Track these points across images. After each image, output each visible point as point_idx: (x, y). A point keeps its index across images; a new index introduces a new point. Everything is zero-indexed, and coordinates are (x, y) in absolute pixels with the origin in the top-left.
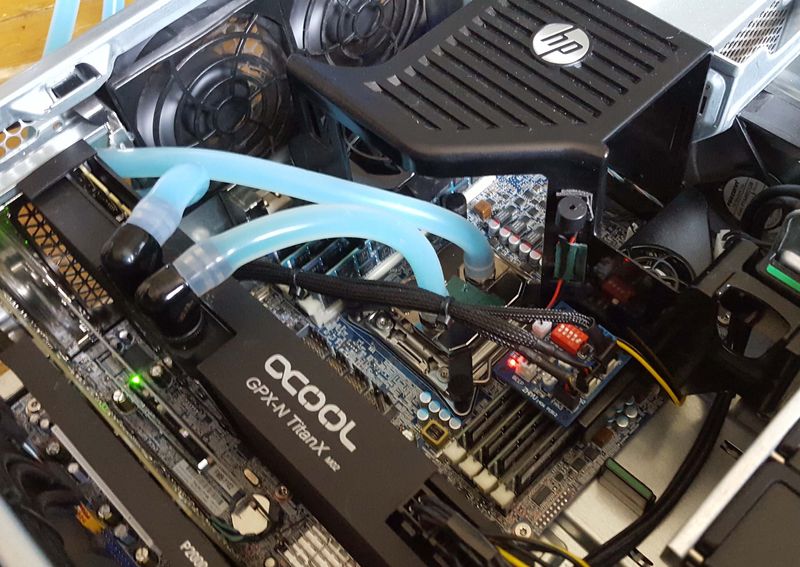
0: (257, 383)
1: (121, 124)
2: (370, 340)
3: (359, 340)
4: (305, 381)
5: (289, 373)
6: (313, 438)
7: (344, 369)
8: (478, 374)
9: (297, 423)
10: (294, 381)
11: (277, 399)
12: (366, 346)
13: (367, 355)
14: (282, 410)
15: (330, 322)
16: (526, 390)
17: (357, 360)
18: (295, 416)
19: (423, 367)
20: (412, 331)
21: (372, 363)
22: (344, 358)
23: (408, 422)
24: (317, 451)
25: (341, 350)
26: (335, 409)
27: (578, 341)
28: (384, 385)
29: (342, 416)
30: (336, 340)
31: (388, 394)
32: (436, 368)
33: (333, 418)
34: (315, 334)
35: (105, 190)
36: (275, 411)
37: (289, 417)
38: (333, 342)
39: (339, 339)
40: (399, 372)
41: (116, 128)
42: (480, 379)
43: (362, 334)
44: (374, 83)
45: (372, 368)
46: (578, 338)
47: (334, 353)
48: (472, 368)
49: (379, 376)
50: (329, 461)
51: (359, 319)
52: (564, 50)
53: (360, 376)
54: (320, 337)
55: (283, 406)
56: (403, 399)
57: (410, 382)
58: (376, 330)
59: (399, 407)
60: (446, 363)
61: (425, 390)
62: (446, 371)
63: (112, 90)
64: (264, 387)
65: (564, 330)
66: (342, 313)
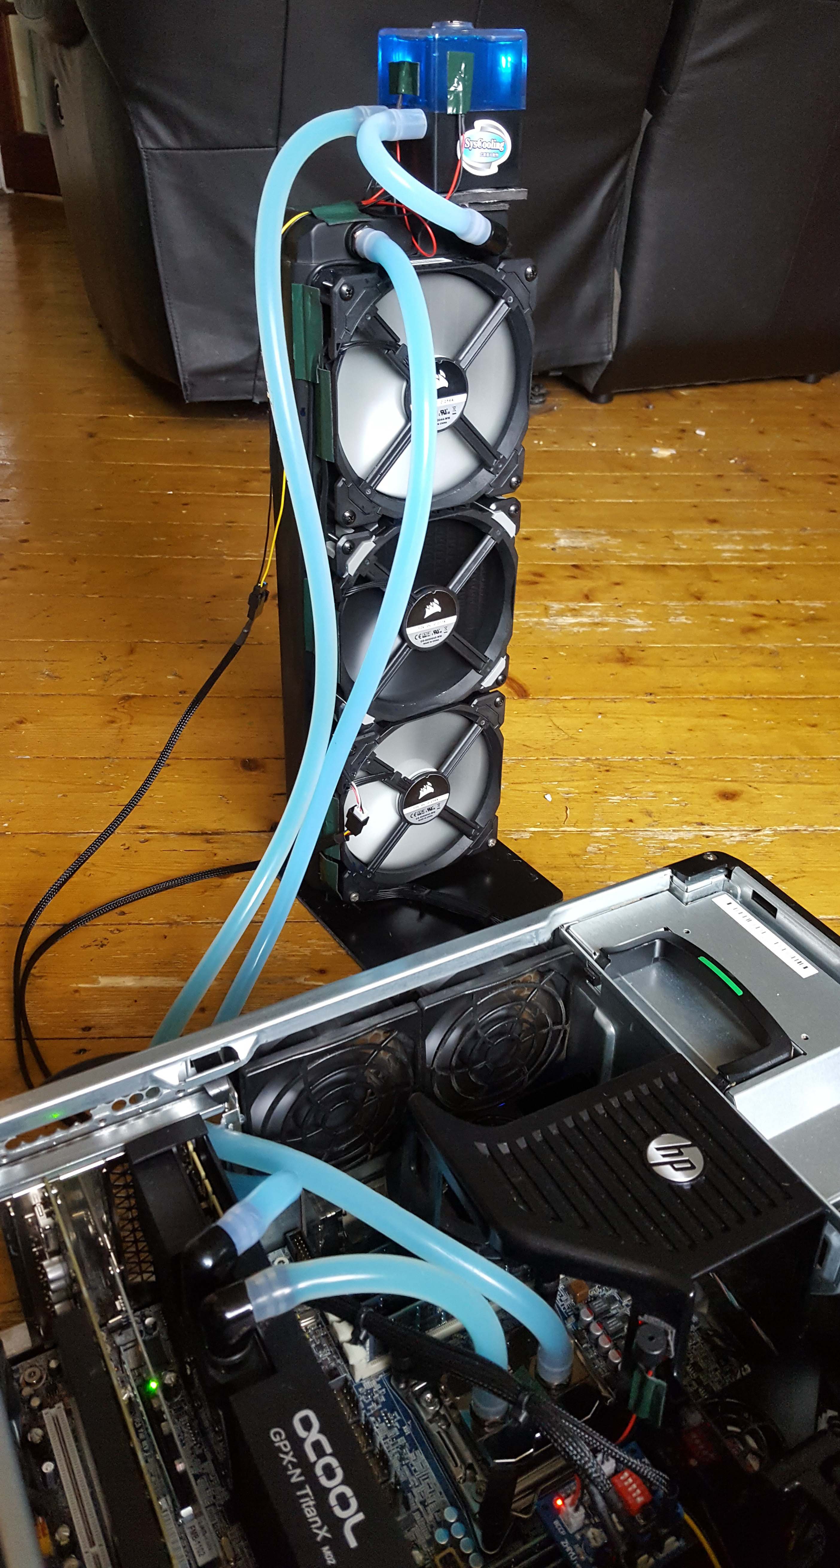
0: (280, 1434)
1: (237, 1105)
2: (408, 1417)
3: (396, 1414)
4: (328, 1449)
5: (315, 1435)
6: (317, 1519)
7: (368, 1445)
8: (519, 1504)
9: (306, 1495)
10: (317, 1446)
11: (295, 1460)
12: (401, 1423)
13: (399, 1436)
14: (296, 1475)
15: (370, 1378)
16: (565, 1543)
17: (386, 1438)
18: (307, 1487)
19: (459, 1475)
20: (458, 1421)
21: (402, 1447)
22: (372, 1430)
23: (422, 1541)
24: (318, 1535)
25: (372, 1419)
26: (349, 1492)
27: (640, 1500)
28: (407, 1482)
29: (354, 1503)
30: (370, 1404)
31: (409, 1495)
32: (474, 1480)
33: (343, 1502)
34: (349, 1388)
35: (203, 1174)
36: (289, 1473)
37: (300, 1486)
38: (366, 1405)
39: (374, 1405)
40: (430, 1471)
41: (232, 1107)
42: (521, 1512)
43: (402, 1407)
44: (484, 1145)
45: (401, 1454)
46: (640, 1495)
47: (363, 1418)
48: (513, 1496)
49: (405, 1467)
50: (326, 1551)
51: (402, 1386)
52: (676, 1166)
53: (383, 1459)
54: (354, 1394)
55: (298, 1471)
56: (425, 1506)
57: (439, 1488)
58: (417, 1406)
59: (417, 1516)
60: (486, 1476)
61: (453, 1504)
62: (483, 1488)
63: (244, 1077)
64: (287, 1443)
65: (626, 1480)
66: (386, 1371)
